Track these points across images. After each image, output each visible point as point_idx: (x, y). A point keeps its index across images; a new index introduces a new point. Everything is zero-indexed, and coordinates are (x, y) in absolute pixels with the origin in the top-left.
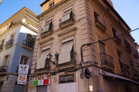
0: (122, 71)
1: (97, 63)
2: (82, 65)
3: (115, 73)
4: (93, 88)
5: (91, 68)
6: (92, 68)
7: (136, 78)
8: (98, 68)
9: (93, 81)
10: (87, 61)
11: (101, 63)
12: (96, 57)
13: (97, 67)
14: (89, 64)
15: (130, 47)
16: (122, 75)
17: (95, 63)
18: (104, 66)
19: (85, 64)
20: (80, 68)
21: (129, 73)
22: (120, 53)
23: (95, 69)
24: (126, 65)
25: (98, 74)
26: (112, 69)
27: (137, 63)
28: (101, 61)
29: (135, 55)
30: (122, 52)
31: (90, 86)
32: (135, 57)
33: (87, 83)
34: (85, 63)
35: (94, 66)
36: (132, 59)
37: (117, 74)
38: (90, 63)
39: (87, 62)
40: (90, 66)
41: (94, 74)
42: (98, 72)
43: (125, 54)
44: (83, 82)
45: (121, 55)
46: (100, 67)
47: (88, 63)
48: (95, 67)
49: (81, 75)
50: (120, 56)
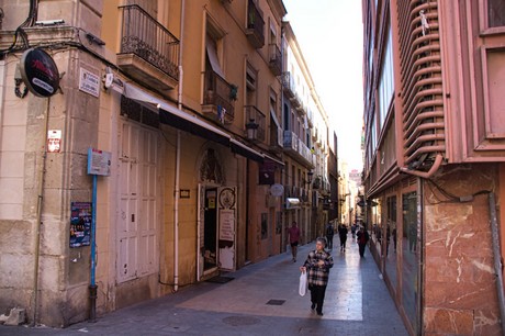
0: (207, 101)
1: (101, 44)
2: (30, 37)
3: (177, 103)
4: (64, 141)
5: (67, 57)
6: (72, 59)
7: (251, 134)
8: (104, 67)
9: (65, 112)
10: (52, 22)
11: (122, 46)
12: (100, 16)
13: (96, 56)
14: (59, 38)
15: (262, 29)
16: (203, 117)
17: (89, 37)
18: (130, 62)
19: (43, 36)
20: (16, 51)
21: (230, 115)
22: (219, 38)
23: (83, 65)
24: (228, 84)
25: (98, 87)
26: (164, 81)
27: (272, 90)
28: (122, 39)
29: (272, 61)
30: (224, 34)
31: (50, 133)
32: (270, 67)
33: (43, 117)
34: (43, 32)
35: (82, 48)
36: (256, 72)
37: (184, 107)
38: (64, 31)
39: (53, 29)
40: (62, 46)
41: (74, 83)
42: (98, 79)
43: (234, 46)
44: (26, 111)
45: (221, 46)
46: (115, 63)
47: (55, 31)
48: (85, 55)
49: (18, 82)
50: (215, 48)
